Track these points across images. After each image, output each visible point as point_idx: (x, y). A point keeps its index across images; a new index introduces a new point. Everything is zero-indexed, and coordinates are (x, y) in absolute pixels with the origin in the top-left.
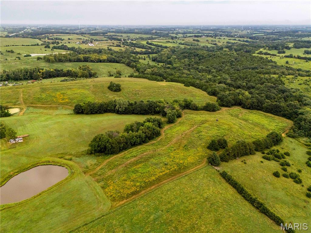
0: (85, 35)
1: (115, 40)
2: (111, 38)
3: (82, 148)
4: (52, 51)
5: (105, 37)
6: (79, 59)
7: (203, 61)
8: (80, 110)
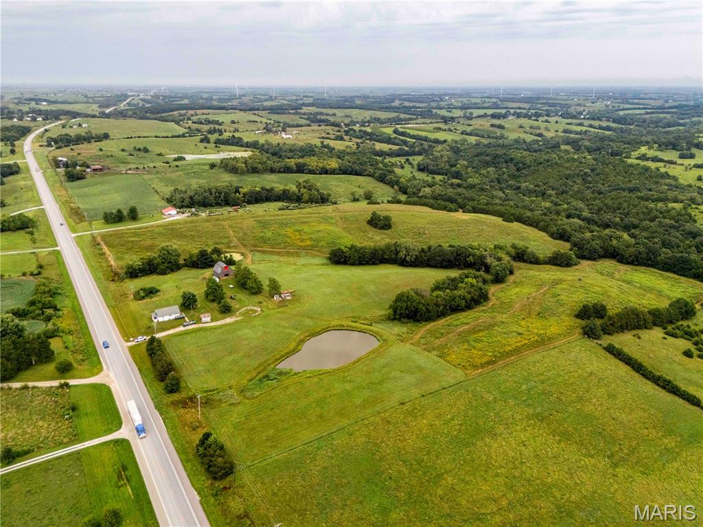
1: (327, 125)
2: (314, 120)
3: (376, 311)
5: (302, 118)
7: (526, 172)
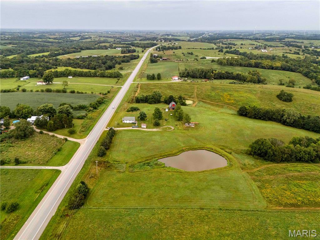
0: (259, 41)
1: (293, 47)
2: (289, 45)
4: (225, 55)
5: (281, 43)
6: (250, 64)
8: (244, 113)
